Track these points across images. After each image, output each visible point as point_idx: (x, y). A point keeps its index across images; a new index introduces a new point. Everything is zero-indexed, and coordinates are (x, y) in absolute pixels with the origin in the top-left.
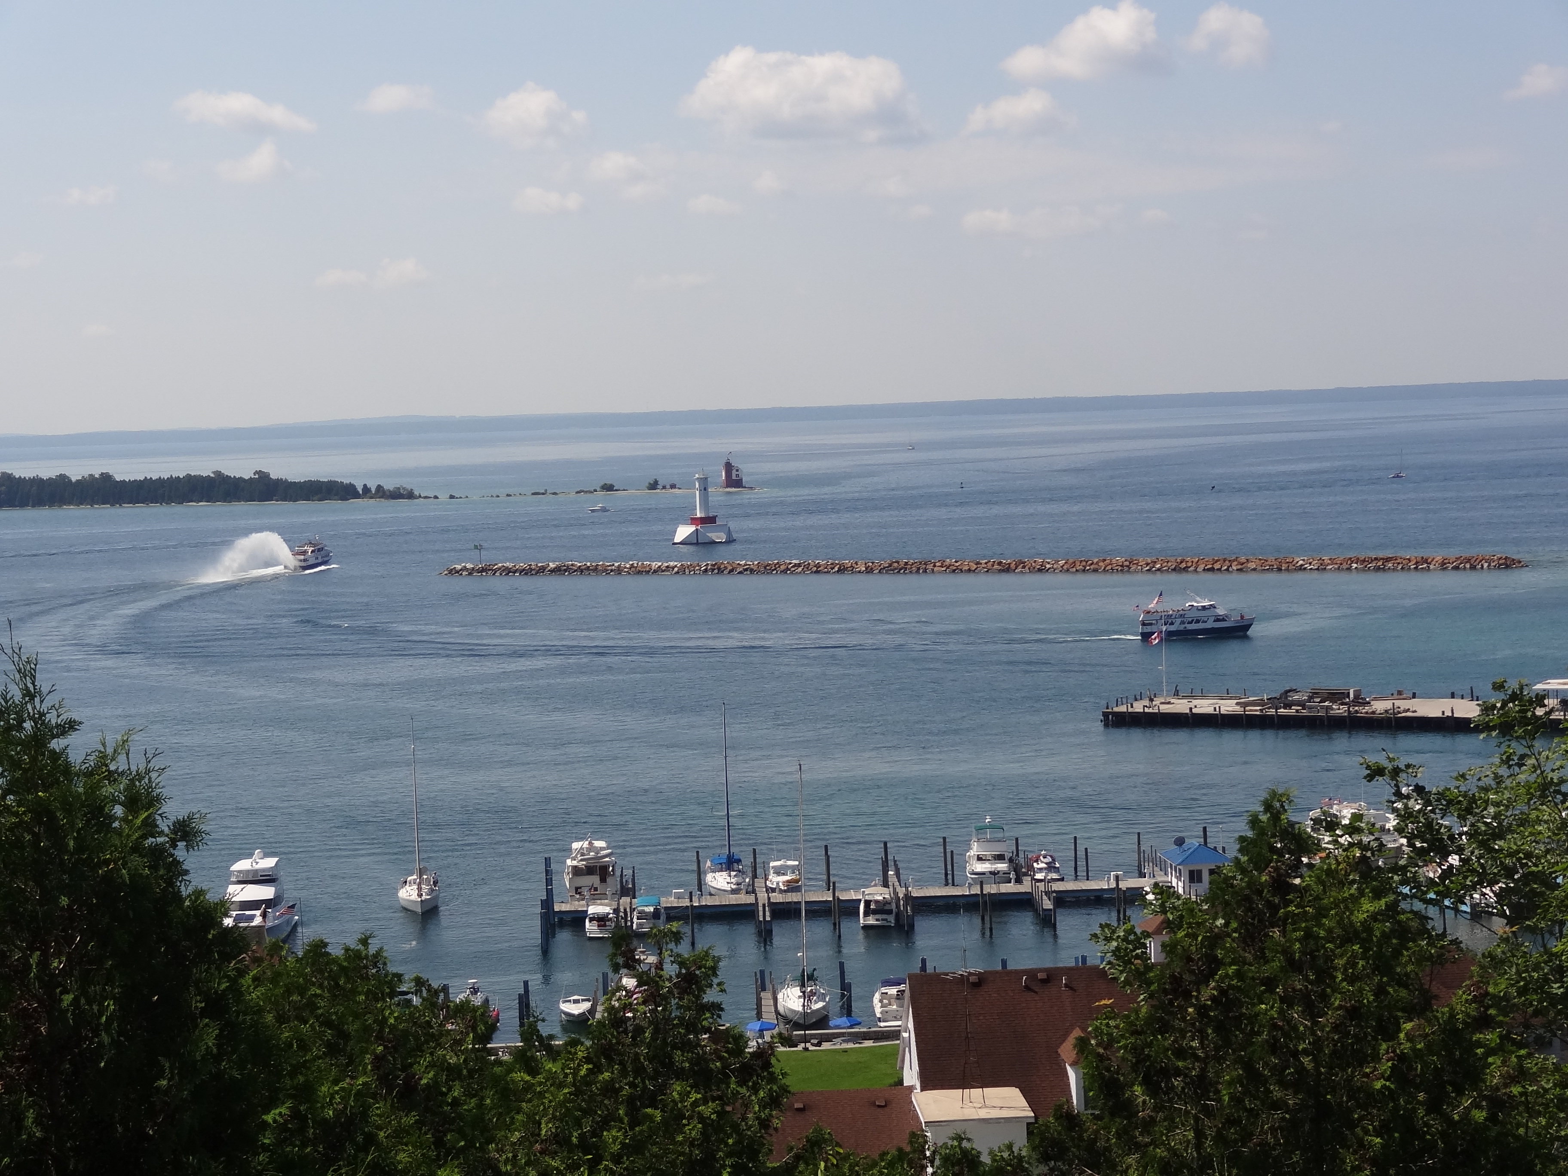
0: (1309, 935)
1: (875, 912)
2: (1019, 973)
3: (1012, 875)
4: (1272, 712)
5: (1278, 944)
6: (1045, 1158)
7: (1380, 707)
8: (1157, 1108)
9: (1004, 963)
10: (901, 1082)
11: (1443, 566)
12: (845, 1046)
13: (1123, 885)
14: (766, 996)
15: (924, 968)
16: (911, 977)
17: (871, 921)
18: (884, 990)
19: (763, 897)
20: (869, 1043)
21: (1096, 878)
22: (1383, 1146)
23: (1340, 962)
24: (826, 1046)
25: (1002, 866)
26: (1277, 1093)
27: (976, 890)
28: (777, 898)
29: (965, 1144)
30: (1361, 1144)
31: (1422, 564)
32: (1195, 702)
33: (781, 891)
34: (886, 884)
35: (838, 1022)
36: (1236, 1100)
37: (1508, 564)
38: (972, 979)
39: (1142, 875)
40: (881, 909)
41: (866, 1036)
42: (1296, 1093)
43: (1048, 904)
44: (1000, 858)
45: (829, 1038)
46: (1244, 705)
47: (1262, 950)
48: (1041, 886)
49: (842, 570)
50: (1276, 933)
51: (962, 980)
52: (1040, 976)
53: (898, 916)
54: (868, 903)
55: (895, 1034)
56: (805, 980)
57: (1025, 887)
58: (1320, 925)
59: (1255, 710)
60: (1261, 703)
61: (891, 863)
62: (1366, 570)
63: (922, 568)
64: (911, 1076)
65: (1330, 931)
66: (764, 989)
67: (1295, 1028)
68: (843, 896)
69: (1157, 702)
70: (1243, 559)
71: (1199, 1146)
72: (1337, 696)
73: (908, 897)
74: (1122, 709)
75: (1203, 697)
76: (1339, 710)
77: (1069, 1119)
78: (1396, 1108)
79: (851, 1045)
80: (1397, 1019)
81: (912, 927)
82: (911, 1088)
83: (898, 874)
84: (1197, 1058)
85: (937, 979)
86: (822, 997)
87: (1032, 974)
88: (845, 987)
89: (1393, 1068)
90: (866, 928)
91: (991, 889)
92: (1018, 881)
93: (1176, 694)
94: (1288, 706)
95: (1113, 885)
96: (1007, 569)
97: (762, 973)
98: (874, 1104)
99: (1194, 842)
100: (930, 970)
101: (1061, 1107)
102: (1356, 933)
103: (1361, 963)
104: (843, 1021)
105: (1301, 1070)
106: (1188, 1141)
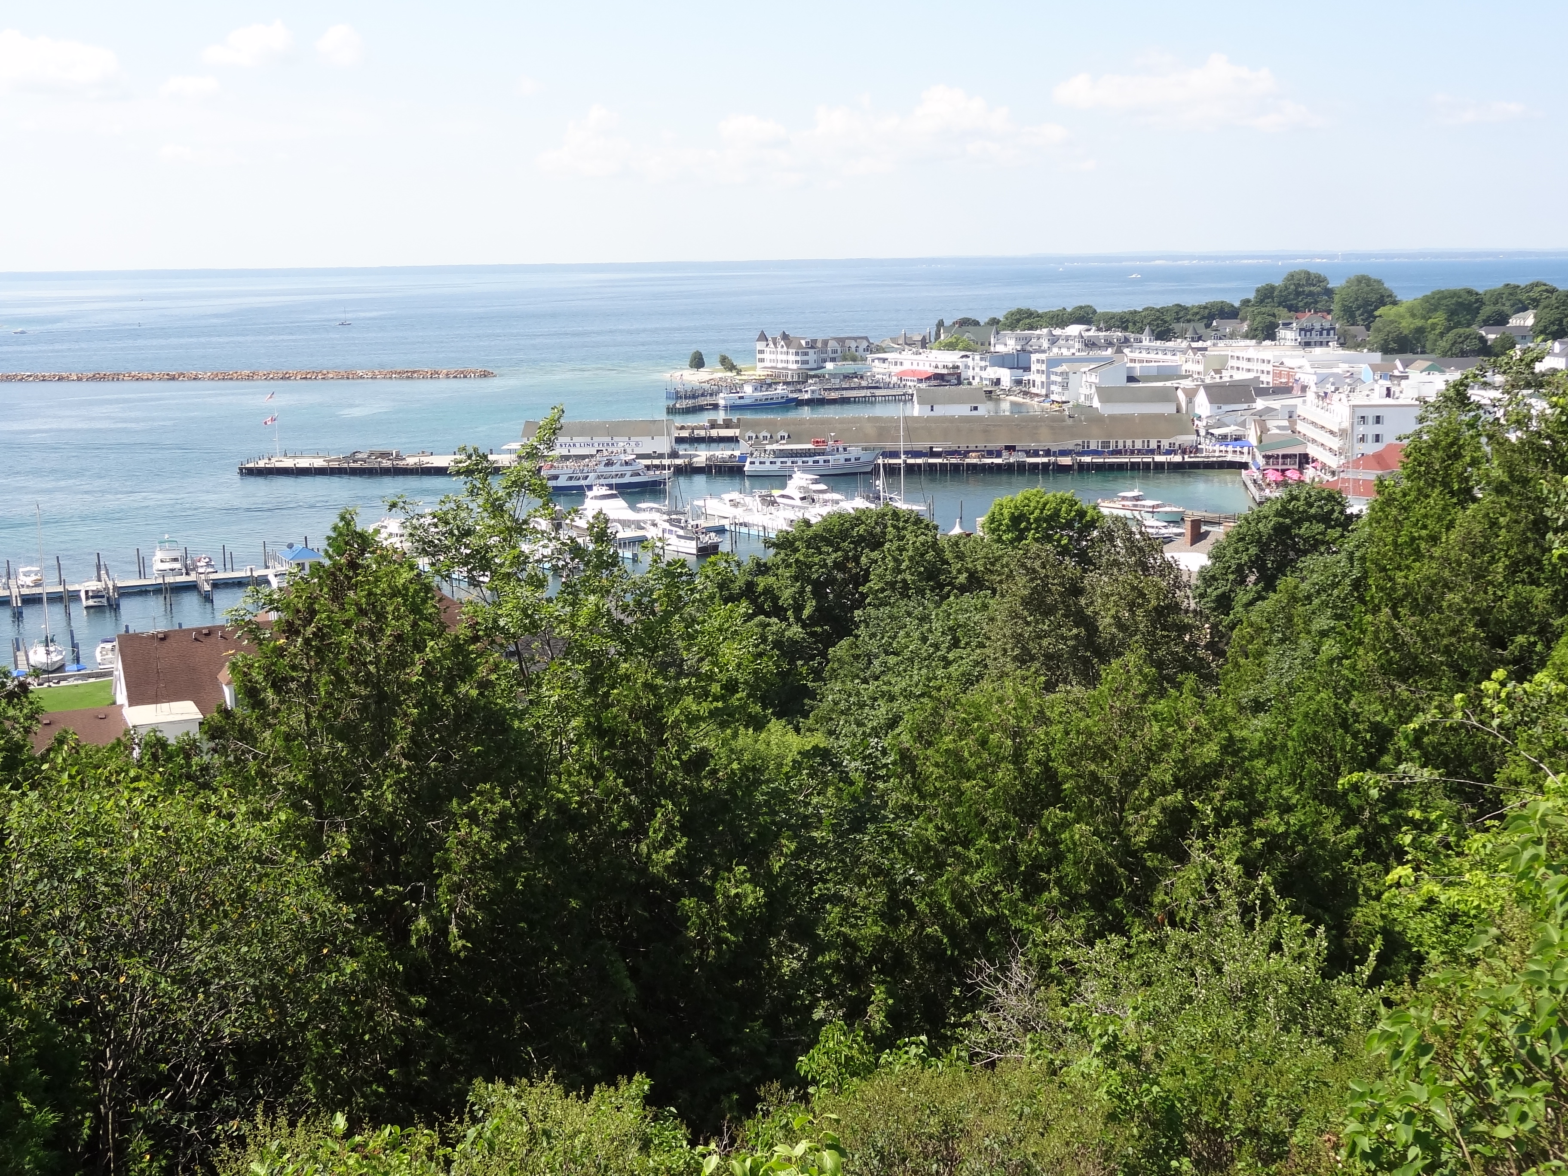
0: (370, 594)
1: (93, 597)
2: (190, 631)
3: (184, 571)
4: (346, 465)
5: (353, 600)
6: (212, 738)
7: (411, 461)
8: (282, 702)
9: (180, 625)
10: (114, 703)
11: (447, 376)
12: (76, 683)
13: (255, 574)
14: (21, 655)
15: (127, 631)
16: (119, 636)
17: (91, 602)
18: (103, 645)
19: (15, 592)
20: (92, 680)
21: (238, 570)
22: (419, 714)
23: (390, 609)
24: (63, 683)
25: (177, 565)
26: (354, 688)
27: (160, 581)
28: (25, 591)
29: (159, 734)
30: (406, 715)
31: (434, 375)
32: (297, 460)
33: (28, 586)
34: (99, 580)
35: (71, 669)
36: (330, 694)
37: (485, 375)
38: (160, 636)
39: (267, 567)
40: (97, 595)
41: (90, 676)
42: (365, 688)
43: (207, 587)
44: (176, 560)
45: (65, 679)
46: (329, 461)
47: (343, 604)
48: (203, 576)
49: (61, 379)
50: (351, 594)
51: (153, 637)
52: (204, 632)
53: (108, 599)
54: (87, 592)
55: (110, 674)
56: (48, 642)
57: (192, 577)
58: (377, 587)
59: (335, 465)
60: (339, 460)
61: (102, 567)
62: (401, 378)
63: (116, 377)
64: (122, 697)
65: (384, 591)
66: (18, 650)
67: (364, 648)
68: (71, 588)
69: (273, 460)
70: (325, 372)
71: (308, 723)
72: (385, 455)
73: (115, 588)
74: (251, 465)
75: (302, 457)
76: (386, 463)
77: (227, 714)
78: (425, 692)
79: (80, 682)
80: (425, 640)
81: (118, 606)
82: (122, 706)
83: (107, 573)
84: (304, 669)
85: (137, 637)
86: (60, 652)
87: (199, 631)
88: (75, 646)
89: (423, 668)
90: (87, 608)
91: (170, 579)
92: (187, 574)
93: (286, 455)
94: (355, 461)
95: (249, 574)
96: (173, 378)
97: (17, 639)
98: (97, 717)
99: (298, 546)
100: (131, 631)
101: (221, 705)
102: (399, 592)
103: (403, 609)
104: (75, 667)
105: (369, 674)
106: (301, 721)
